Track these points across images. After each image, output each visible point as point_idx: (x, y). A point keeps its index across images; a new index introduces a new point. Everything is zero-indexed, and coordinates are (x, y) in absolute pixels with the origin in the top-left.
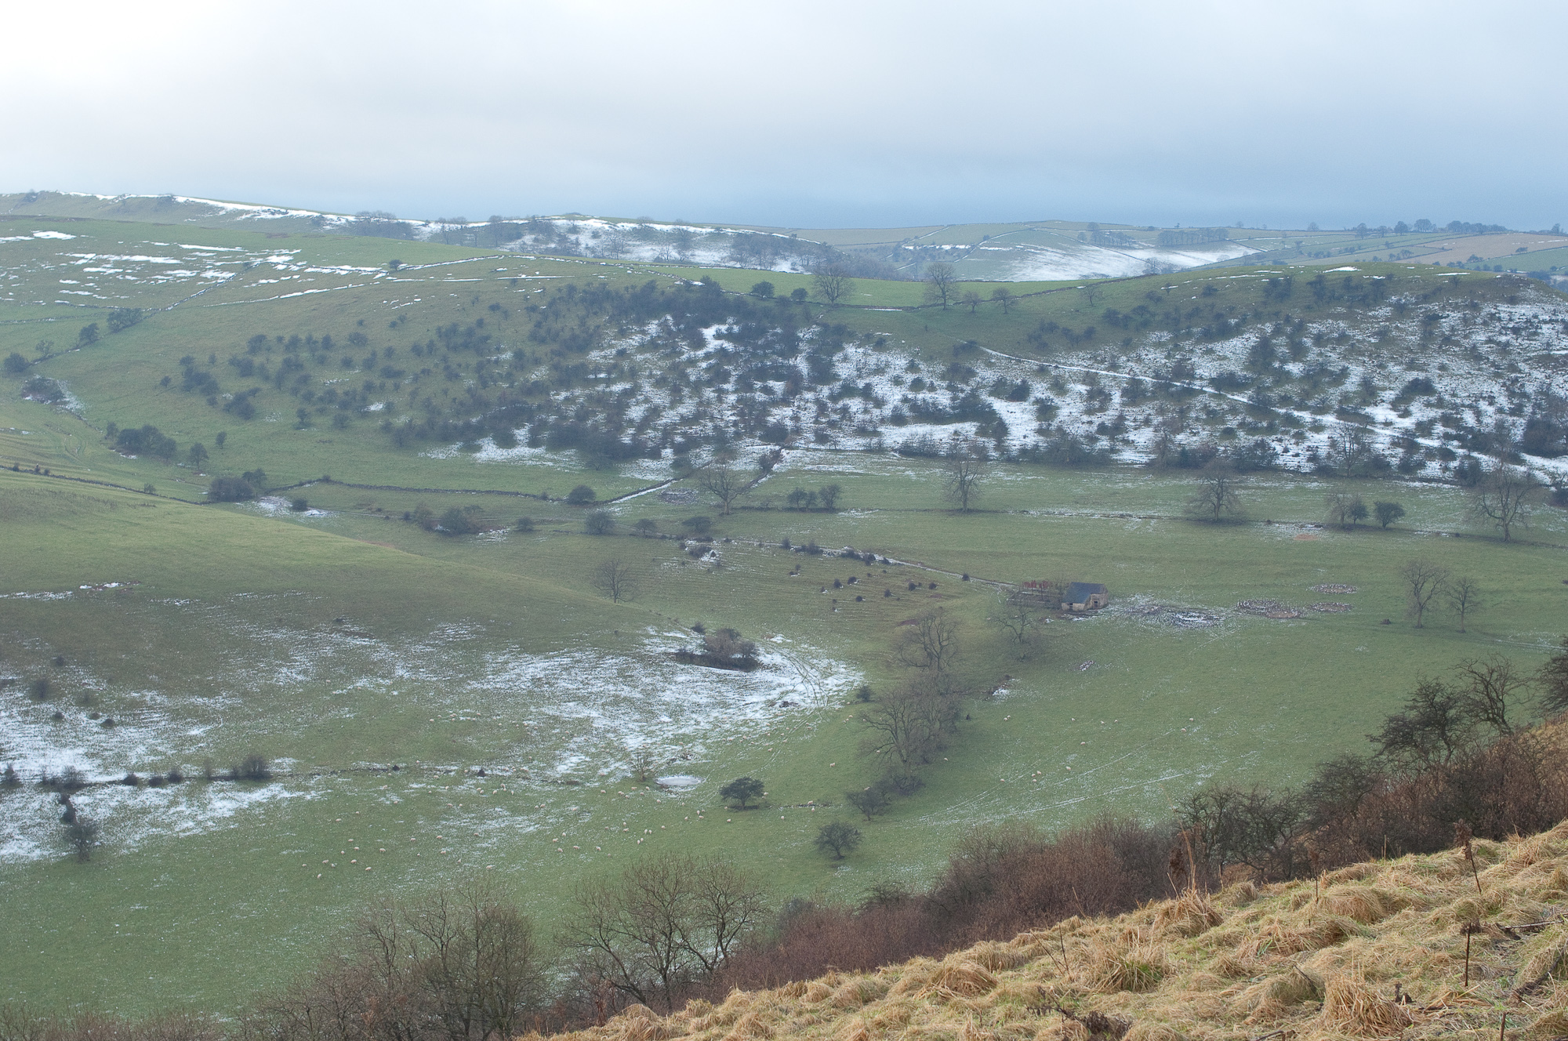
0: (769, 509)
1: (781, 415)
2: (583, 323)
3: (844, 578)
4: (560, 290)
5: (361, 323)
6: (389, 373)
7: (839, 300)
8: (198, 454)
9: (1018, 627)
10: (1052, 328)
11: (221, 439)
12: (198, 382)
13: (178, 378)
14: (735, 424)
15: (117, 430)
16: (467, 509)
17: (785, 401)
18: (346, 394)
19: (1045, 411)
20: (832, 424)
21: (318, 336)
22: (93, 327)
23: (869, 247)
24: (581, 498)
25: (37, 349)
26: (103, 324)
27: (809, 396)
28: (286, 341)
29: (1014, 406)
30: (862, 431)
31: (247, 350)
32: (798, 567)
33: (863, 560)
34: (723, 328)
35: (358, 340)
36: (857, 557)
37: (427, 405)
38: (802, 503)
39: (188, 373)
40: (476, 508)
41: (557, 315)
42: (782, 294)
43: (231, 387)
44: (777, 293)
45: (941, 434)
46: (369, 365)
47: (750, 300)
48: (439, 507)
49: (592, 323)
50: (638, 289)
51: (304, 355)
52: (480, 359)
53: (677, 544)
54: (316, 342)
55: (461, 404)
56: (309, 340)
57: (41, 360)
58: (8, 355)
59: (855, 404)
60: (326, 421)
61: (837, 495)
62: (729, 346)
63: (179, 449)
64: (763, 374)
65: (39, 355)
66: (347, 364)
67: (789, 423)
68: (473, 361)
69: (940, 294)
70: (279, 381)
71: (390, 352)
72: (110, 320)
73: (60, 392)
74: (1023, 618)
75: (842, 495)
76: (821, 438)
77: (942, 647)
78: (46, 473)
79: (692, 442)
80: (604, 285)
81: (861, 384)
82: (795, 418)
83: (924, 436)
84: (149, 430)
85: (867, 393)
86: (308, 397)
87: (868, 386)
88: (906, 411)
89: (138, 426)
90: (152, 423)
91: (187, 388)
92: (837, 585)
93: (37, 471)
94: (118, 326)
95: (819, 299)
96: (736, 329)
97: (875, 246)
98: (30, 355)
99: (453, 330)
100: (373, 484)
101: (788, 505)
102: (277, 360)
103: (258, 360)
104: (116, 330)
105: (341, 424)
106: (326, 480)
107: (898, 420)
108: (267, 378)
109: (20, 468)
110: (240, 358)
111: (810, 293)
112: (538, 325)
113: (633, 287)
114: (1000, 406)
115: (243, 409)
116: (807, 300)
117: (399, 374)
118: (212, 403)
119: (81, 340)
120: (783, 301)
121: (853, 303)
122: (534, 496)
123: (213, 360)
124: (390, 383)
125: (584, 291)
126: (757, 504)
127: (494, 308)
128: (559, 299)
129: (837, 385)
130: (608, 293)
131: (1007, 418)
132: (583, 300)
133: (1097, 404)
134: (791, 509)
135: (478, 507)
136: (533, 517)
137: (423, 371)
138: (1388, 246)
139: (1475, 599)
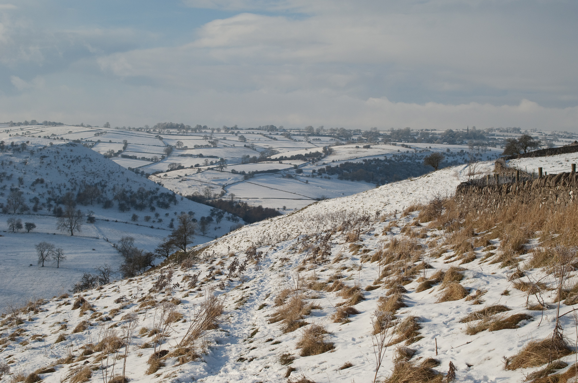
138: (22, 129)
139: (62, 256)
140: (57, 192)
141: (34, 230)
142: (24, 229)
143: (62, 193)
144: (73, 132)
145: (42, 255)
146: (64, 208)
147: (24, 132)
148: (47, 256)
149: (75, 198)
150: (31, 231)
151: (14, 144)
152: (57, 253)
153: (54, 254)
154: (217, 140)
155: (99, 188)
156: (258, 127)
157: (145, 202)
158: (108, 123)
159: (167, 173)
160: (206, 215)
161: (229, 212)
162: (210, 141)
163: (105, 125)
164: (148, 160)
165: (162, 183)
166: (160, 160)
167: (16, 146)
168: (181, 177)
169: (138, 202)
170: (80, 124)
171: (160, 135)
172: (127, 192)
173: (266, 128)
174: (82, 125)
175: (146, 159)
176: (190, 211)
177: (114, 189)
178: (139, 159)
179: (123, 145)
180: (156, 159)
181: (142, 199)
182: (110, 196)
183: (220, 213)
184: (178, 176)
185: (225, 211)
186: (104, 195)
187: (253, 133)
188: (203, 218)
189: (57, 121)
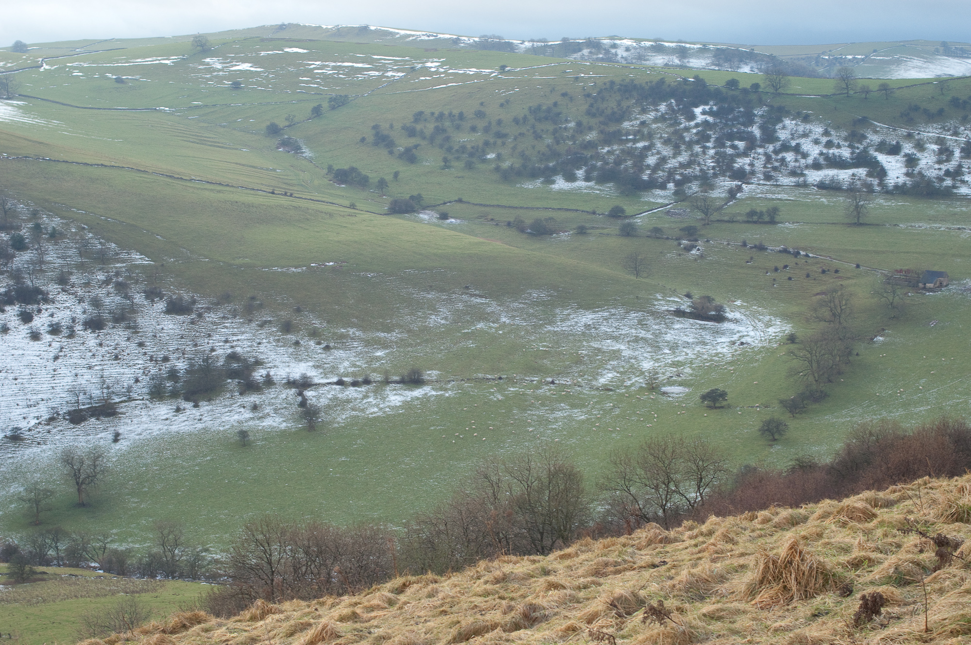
0: (733, 222)
1: (743, 162)
2: (619, 104)
3: (780, 265)
4: (605, 84)
5: (482, 104)
6: (499, 135)
7: (781, 91)
8: (382, 184)
9: (891, 298)
10: (916, 108)
11: (396, 175)
12: (382, 140)
13: (370, 138)
14: (714, 168)
15: (333, 170)
16: (547, 220)
17: (745, 154)
18: (473, 148)
19: (911, 161)
20: (775, 169)
21: (456, 112)
22: (320, 106)
23: (800, 57)
24: (616, 213)
25: (286, 119)
26: (325, 105)
27: (760, 150)
28: (436, 115)
29: (891, 158)
30: (793, 173)
31: (412, 120)
32: (752, 258)
33: (793, 254)
34: (707, 108)
35: (480, 115)
36: (789, 252)
37: (522, 155)
38: (755, 218)
39: (377, 134)
40: (551, 219)
41: (603, 99)
42: (745, 86)
43: (403, 143)
44: (741, 85)
45: (844, 175)
46: (486, 130)
47: (724, 90)
48: (529, 218)
49: (625, 104)
50: (654, 83)
51: (447, 124)
52: (555, 127)
53: (676, 243)
54: (455, 116)
55: (543, 154)
56: (450, 114)
57: (289, 126)
58: (268, 123)
59: (789, 156)
60: (460, 164)
61: (777, 213)
62: (710, 119)
63: (371, 181)
64: (731, 137)
65: (287, 123)
66: (474, 129)
67: (747, 168)
68: (551, 127)
69: (845, 86)
70: (432, 140)
71: (499, 122)
72: (330, 102)
73: (299, 146)
74: (894, 292)
75: (780, 213)
76: (768, 177)
77: (842, 310)
78: (291, 195)
79: (687, 179)
80: (632, 80)
81: (793, 143)
82: (752, 165)
83: (833, 176)
84: (353, 169)
85: (797, 149)
86: (449, 150)
87: (798, 145)
88: (822, 161)
89: (346, 167)
90: (354, 165)
91: (376, 144)
92: (776, 269)
93: (286, 194)
94: (334, 106)
95: (767, 90)
96: (715, 108)
97: (803, 56)
98: (281, 123)
99: (539, 108)
100: (488, 203)
101: (746, 219)
102: (430, 127)
103: (419, 127)
104: (333, 108)
105: (469, 166)
106: (460, 201)
107: (816, 166)
108: (424, 138)
109: (276, 192)
110: (408, 125)
111: (762, 85)
112: (592, 105)
113: (651, 82)
114: (882, 158)
115: (409, 156)
116: (760, 90)
117: (505, 136)
118: (391, 153)
119: (313, 114)
120: (745, 91)
121: (789, 92)
122: (587, 212)
123: (391, 127)
124: (499, 141)
125: (621, 85)
126: (726, 218)
127: (564, 95)
128: (605, 89)
129: (778, 144)
130: (635, 85)
131: (886, 166)
132: (619, 90)
133: (944, 157)
134: (748, 222)
135: (552, 218)
136: (587, 225)
137: (520, 134)
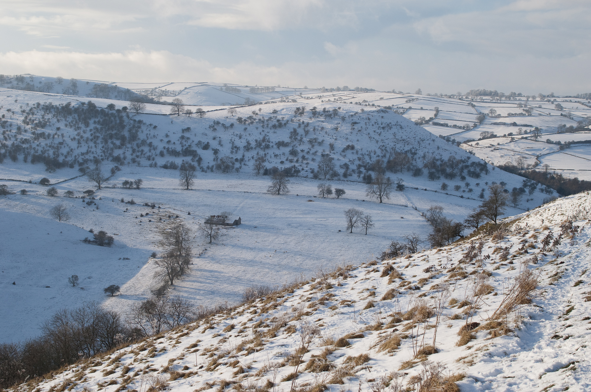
0: (115, 188)
2: (43, 118)
3: (144, 213)
4: (34, 105)
7: (140, 111)
9: (210, 232)
10: (218, 123)
14: (102, 156)
17: (120, 148)
19: (216, 152)
20: (137, 156)
24: (44, 182)
27: (129, 146)
29: (205, 151)
30: (149, 158)
32: (127, 209)
34: (97, 120)
36: (149, 206)
38: (128, 186)
41: (33, 114)
42: (119, 108)
44: (116, 108)
45: (178, 161)
47: (106, 110)
49: (47, 117)
50: (64, 105)
52: (4, 130)
53: (82, 200)
59: (146, 149)
61: (141, 183)
62: (99, 127)
64: (111, 137)
67: (122, 156)
69: (177, 110)
74: (211, 229)
76: (134, 161)
77: (182, 239)
79: (86, 161)
81: (148, 141)
82: (124, 153)
83: (172, 162)
85: (150, 145)
88: (165, 151)
92: (142, 216)
95: (132, 111)
96: (101, 120)
97: (144, 90)
101: (123, 186)
107: (162, 154)
111: (129, 108)
114: (200, 151)
116: (128, 111)
120: (118, 111)
121: (144, 112)
122: (26, 182)
125: (43, 105)
126: (110, 186)
127: (9, 110)
128: (34, 108)
130: (53, 106)
131: (202, 156)
132: (43, 108)
133: (235, 151)
135: (5, 186)
136: (27, 189)
138: (334, 95)
139: (371, 223)
140: (367, 159)
141: (344, 196)
142: (334, 195)
143: (372, 159)
144: (384, 98)
145: (351, 221)
146: (373, 174)
147: (336, 98)
148: (355, 222)
149: (385, 165)
150: (340, 197)
151: (326, 110)
152: (366, 220)
153: (363, 221)
154: (532, 108)
155: (410, 155)
156: (575, 95)
157: (456, 171)
158: (420, 89)
159: (478, 142)
160: (519, 186)
161: (542, 184)
162: (525, 109)
163: (417, 91)
164: (460, 128)
165: (473, 152)
166: (472, 128)
167: (327, 111)
168: (493, 145)
169: (448, 170)
170: (391, 91)
171: (472, 103)
172: (437, 160)
173: (585, 96)
174: (394, 92)
175: (458, 126)
176: (501, 181)
177: (424, 157)
178: (450, 126)
179: (435, 112)
180: (468, 127)
181: (452, 166)
182: (420, 164)
183: (533, 184)
184: (490, 145)
185: (539, 182)
186: (414, 162)
187: (571, 101)
188: (515, 189)
189: (369, 88)
